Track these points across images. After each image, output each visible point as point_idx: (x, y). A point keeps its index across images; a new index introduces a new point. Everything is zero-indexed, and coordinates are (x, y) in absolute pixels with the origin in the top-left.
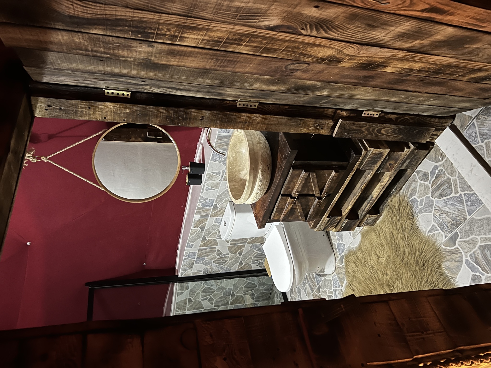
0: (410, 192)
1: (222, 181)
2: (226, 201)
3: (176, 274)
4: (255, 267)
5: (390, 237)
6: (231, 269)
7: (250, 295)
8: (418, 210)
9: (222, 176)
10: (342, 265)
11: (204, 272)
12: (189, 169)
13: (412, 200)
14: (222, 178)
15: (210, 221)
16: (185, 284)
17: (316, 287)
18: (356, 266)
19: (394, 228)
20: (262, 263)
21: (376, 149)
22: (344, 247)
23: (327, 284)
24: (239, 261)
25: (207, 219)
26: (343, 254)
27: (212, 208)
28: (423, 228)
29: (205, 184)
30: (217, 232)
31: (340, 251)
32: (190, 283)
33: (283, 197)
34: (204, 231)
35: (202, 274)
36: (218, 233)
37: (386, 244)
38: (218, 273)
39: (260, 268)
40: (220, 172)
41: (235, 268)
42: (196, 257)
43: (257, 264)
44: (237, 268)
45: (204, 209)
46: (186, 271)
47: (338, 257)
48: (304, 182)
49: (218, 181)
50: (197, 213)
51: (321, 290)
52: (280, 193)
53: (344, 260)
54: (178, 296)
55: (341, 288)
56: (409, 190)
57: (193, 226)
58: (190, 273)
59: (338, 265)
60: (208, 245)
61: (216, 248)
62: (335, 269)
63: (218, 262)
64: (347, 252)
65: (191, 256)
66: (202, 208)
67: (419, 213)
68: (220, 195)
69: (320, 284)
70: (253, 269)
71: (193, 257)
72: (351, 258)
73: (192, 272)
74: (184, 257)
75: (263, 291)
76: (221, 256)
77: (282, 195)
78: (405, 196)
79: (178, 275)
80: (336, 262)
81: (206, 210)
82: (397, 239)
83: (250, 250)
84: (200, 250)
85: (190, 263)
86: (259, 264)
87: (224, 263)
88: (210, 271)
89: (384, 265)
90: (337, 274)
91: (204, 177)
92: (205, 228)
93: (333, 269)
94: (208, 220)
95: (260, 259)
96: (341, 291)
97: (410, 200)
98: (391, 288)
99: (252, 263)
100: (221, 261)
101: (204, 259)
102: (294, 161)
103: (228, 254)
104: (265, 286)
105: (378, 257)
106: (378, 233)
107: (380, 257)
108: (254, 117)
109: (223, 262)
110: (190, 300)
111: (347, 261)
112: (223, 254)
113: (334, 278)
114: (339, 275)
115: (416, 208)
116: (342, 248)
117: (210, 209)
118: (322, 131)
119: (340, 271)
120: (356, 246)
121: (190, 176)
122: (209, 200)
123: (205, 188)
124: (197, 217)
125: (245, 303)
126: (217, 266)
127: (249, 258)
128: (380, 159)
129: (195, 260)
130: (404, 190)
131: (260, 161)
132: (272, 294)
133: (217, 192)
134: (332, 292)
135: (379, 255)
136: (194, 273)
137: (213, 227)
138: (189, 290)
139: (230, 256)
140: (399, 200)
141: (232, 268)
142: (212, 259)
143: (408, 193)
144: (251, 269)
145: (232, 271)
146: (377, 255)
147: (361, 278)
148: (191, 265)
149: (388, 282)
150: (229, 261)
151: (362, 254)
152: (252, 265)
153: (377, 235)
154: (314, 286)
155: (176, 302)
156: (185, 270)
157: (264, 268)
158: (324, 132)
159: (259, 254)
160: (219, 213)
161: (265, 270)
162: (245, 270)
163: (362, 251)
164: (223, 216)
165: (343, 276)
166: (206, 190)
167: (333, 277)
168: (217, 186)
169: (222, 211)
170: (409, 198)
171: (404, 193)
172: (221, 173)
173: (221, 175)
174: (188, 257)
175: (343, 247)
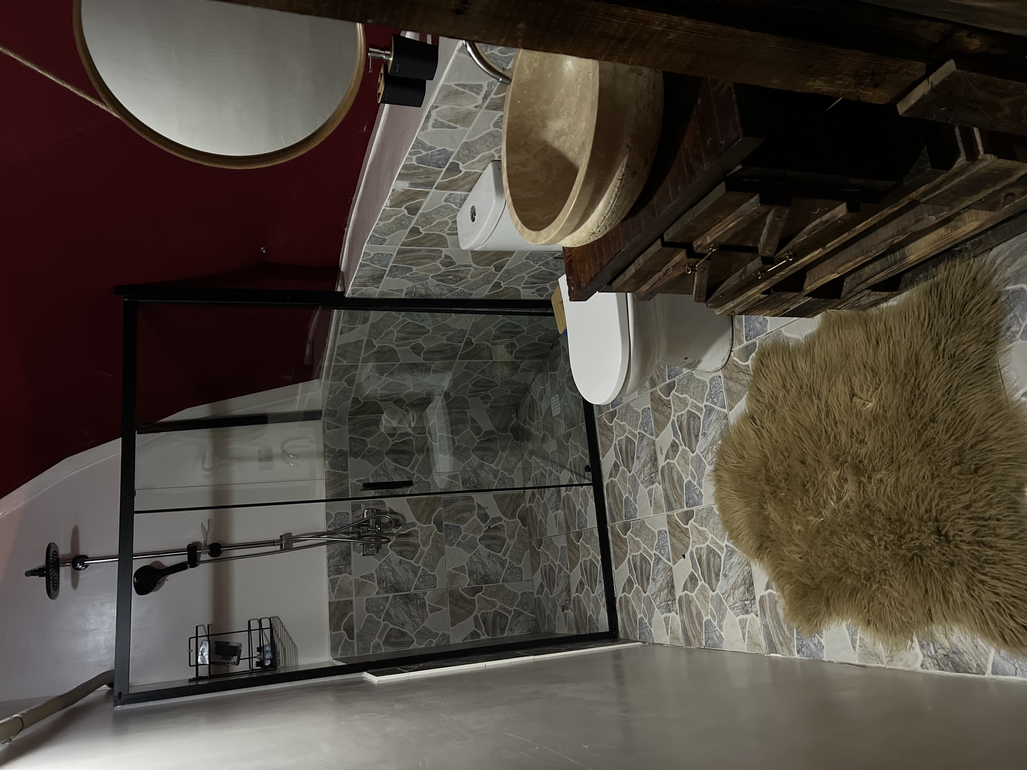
0: (1015, 267)
1: (483, 110)
2: (484, 158)
3: (339, 289)
4: (527, 294)
5: (907, 362)
6: (471, 294)
7: (507, 347)
8: (1020, 325)
9: (485, 97)
10: (744, 364)
11: (406, 294)
12: (391, 59)
13: (1014, 291)
14: (484, 102)
15: (434, 199)
16: (361, 313)
17: (664, 380)
18: (784, 386)
19: (929, 346)
20: (546, 289)
21: (1001, 161)
22: (765, 326)
23: (694, 388)
24: (492, 281)
25: (428, 193)
26: (757, 340)
27: (444, 170)
28: (1015, 377)
29: (434, 112)
30: (450, 221)
31: (749, 331)
32: (372, 312)
33: (667, 249)
34: (416, 217)
35: (403, 296)
36: (450, 224)
37: (889, 377)
38: (439, 297)
39: (539, 298)
40: (481, 86)
41: (484, 292)
42: (391, 264)
43: (534, 290)
44: (486, 293)
45: (421, 170)
46: (365, 288)
47: (740, 342)
48: (745, 225)
49: (471, 107)
50: (402, 177)
51: (674, 391)
52: (661, 236)
53: (754, 355)
54: (341, 333)
55: (726, 411)
56: (1015, 260)
57: (387, 202)
58: (374, 292)
59: (735, 359)
60: (422, 245)
61: (441, 252)
62: (724, 366)
63: (443, 278)
64: (769, 341)
65: (379, 261)
66: (418, 168)
67: (1019, 336)
68: (472, 142)
69: (676, 379)
70: (522, 298)
71: (385, 262)
72: (774, 362)
73: (378, 290)
74: (360, 261)
75: (537, 341)
76: (451, 268)
77: (664, 244)
78: (995, 272)
79: (343, 292)
80: (731, 351)
81: (428, 173)
82: (926, 377)
83: (524, 264)
84: (400, 252)
85: (376, 274)
86: (538, 290)
87: (457, 282)
88: (420, 291)
89: (862, 422)
90: (725, 377)
91: (434, 90)
92: (420, 211)
93: (720, 364)
94: (430, 194)
95: (544, 281)
96: (726, 417)
97: (1008, 288)
98: (863, 479)
99: (523, 288)
100: (451, 277)
101: (411, 270)
102: (739, 167)
103: (471, 266)
104: (543, 333)
105: (853, 395)
106: (873, 338)
107: (857, 396)
108: (660, 25)
109: (455, 279)
110: (370, 344)
111: (762, 363)
112: (458, 264)
113: (714, 383)
114: (731, 384)
115: (1015, 316)
116: (758, 325)
117: (440, 173)
118: (870, 93)
119: (734, 375)
120: (797, 336)
121: (390, 80)
122: (439, 151)
123: (431, 121)
124: (399, 185)
125: (492, 358)
126: (438, 285)
127: (518, 278)
128: (995, 185)
129: (388, 269)
130: (998, 255)
131: (627, 140)
132: (555, 349)
133: (465, 134)
134: (702, 409)
135: (857, 390)
136: (382, 293)
137: (440, 212)
138: (368, 324)
139: (473, 270)
140: (974, 279)
141: (473, 292)
142: (430, 271)
143: (1009, 266)
144: (518, 298)
145: (472, 297)
146: (852, 389)
147: (789, 421)
148: (377, 278)
149: (861, 462)
150: (469, 278)
151: (811, 367)
152: (521, 290)
153: (869, 341)
154: (658, 377)
155: (337, 345)
156: (362, 286)
157: (548, 298)
158: (876, 96)
159: (544, 273)
160: (462, 183)
161: (547, 304)
162: (503, 298)
163: (813, 360)
164: (470, 190)
165: (739, 387)
166: (433, 127)
167: (712, 379)
168: (465, 119)
169: (470, 179)
170: (1007, 281)
171: (998, 262)
172: (485, 89)
173: (483, 94)
174: (372, 262)
175: (761, 324)
